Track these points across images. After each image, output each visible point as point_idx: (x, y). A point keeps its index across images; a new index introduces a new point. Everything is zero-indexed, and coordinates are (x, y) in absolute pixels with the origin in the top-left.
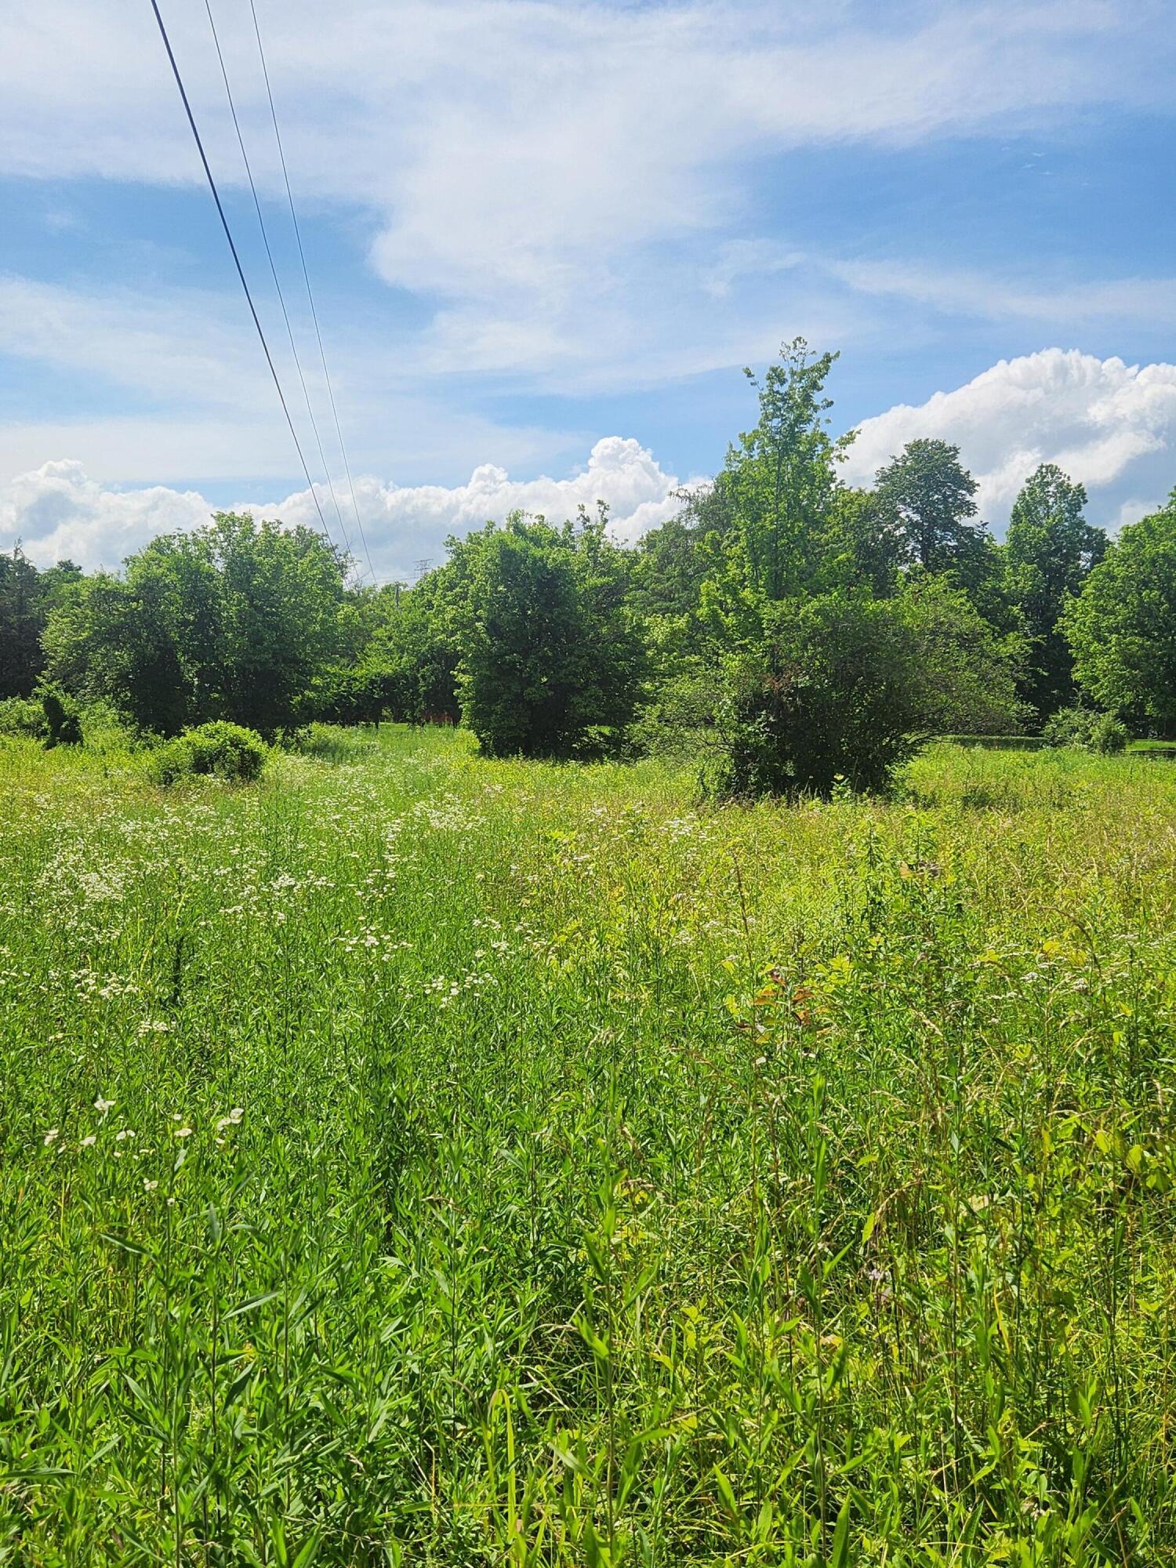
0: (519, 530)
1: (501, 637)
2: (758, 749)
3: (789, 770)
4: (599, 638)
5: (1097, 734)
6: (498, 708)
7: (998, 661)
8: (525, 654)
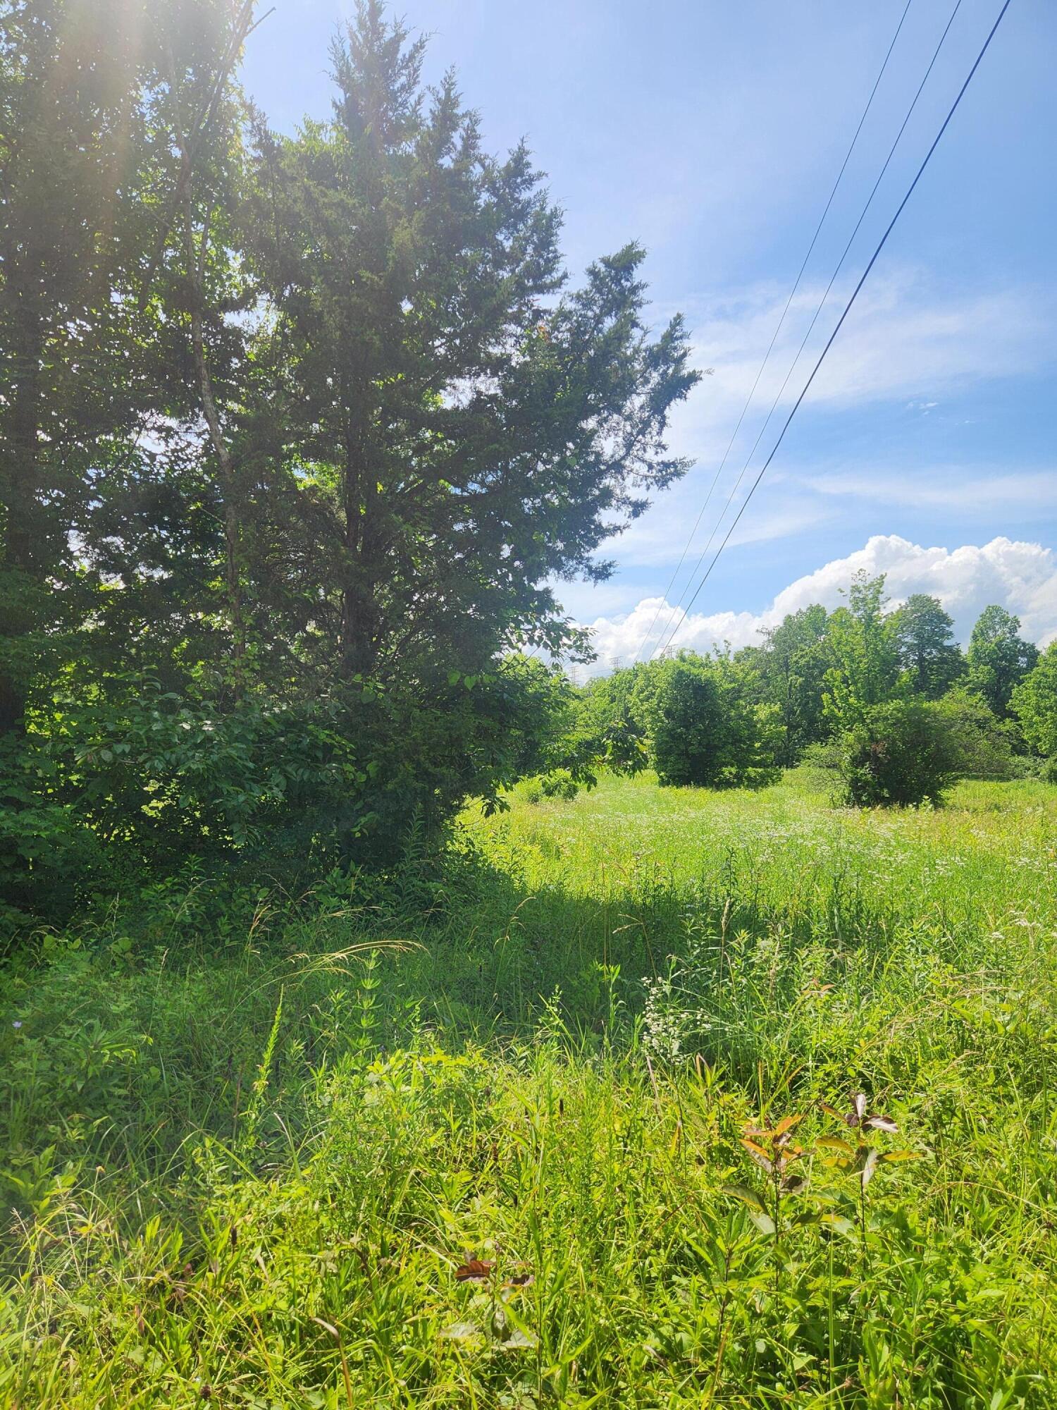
0: (683, 659)
1: (673, 719)
2: (867, 783)
3: (886, 793)
4: (729, 718)
5: (1044, 771)
6: (672, 759)
7: (1000, 734)
8: (687, 728)
